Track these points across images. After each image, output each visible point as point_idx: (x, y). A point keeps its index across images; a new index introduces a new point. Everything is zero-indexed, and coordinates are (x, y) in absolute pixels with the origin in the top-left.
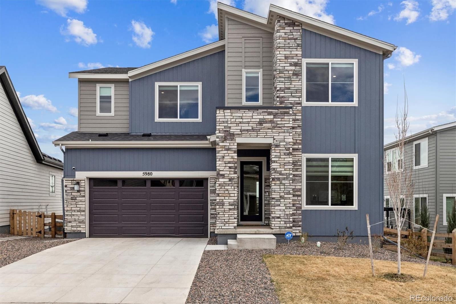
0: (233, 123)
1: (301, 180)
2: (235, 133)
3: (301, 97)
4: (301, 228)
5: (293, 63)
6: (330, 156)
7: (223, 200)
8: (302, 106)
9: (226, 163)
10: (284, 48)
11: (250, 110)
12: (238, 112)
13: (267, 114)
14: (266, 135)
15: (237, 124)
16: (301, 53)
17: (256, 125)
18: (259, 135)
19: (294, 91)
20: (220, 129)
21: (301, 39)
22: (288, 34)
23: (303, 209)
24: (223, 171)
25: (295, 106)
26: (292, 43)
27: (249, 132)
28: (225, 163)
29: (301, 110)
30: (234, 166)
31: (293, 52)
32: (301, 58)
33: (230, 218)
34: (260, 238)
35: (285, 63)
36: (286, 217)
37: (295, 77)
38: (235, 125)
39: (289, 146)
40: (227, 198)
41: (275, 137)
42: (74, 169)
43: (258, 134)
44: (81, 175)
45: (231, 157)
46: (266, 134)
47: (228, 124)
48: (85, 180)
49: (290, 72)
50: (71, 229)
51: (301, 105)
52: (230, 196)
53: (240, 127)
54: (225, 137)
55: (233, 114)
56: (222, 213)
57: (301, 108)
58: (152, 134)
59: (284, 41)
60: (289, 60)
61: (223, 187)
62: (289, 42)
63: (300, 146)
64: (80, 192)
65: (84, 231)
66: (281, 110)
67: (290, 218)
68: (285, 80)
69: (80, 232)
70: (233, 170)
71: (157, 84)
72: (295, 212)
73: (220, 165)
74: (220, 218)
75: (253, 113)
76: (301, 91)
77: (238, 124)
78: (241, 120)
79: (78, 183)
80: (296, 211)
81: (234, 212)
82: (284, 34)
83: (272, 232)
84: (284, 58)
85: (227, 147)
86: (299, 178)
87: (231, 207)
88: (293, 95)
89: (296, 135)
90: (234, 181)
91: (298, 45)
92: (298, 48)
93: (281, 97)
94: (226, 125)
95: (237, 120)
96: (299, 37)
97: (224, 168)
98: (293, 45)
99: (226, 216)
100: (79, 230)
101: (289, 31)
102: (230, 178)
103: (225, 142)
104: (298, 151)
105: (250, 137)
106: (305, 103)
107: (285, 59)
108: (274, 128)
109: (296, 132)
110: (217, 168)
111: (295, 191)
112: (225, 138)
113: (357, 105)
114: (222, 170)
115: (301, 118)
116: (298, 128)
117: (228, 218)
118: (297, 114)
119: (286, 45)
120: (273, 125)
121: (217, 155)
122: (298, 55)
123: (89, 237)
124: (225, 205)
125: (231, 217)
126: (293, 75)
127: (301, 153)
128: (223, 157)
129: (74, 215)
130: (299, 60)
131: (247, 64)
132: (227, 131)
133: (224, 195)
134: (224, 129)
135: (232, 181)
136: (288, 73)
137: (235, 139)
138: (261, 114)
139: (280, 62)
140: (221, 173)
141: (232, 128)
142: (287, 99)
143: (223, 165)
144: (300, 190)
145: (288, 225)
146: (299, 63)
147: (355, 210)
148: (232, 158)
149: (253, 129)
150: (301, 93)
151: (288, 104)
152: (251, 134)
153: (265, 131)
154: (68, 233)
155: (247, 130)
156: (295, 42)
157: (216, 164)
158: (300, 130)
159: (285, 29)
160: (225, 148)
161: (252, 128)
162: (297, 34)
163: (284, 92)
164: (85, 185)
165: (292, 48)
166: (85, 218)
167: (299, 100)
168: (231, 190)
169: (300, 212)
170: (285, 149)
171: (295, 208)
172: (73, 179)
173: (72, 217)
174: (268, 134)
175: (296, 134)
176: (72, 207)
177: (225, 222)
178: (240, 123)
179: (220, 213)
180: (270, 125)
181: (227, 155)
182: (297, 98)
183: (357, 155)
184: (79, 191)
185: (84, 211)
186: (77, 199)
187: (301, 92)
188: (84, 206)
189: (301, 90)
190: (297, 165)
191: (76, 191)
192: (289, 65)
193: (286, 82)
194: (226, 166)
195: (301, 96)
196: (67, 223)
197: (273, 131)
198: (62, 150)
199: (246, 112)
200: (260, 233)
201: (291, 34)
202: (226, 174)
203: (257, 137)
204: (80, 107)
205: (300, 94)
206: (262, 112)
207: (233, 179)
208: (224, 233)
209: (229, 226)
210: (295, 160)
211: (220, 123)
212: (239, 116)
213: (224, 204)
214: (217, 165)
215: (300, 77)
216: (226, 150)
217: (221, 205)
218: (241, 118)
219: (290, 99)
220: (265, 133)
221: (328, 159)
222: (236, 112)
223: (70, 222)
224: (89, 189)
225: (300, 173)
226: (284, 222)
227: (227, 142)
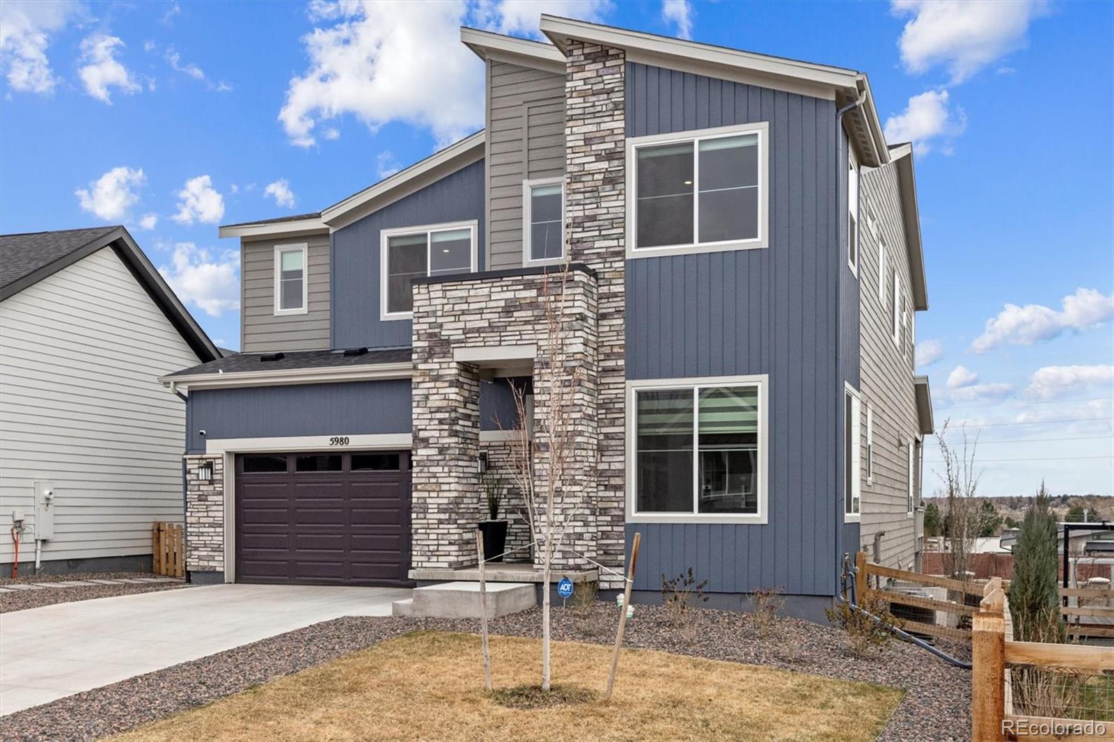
0: (448, 314)
1: (623, 448)
2: (452, 338)
3: (623, 236)
4: (623, 569)
5: (603, 154)
6: (696, 384)
7: (425, 498)
8: (627, 258)
9: (432, 410)
10: (582, 117)
11: (484, 281)
12: (459, 287)
13: (522, 287)
14: (521, 340)
15: (455, 316)
16: (622, 124)
17: (497, 315)
18: (504, 341)
19: (607, 222)
20: (420, 332)
21: (622, 88)
22: (592, 81)
23: (628, 521)
24: (425, 430)
25: (608, 260)
26: (602, 102)
27: (482, 335)
28: (431, 412)
29: (623, 269)
30: (450, 418)
31: (603, 126)
32: (622, 137)
33: (441, 542)
34: (461, 591)
35: (585, 156)
36: (566, 542)
37: (608, 187)
38: (452, 319)
39: (573, 364)
40: (434, 494)
41: (540, 343)
42: (202, 433)
43: (503, 339)
44: (216, 448)
45: (443, 396)
46: (519, 337)
47: (436, 317)
48: (222, 458)
49: (597, 177)
50: (197, 564)
51: (624, 256)
52: (440, 491)
53: (463, 323)
54: (431, 348)
55: (448, 292)
56: (423, 531)
57: (622, 264)
58: (369, 350)
59: (581, 100)
60: (594, 147)
61: (426, 469)
62: (594, 102)
63: (621, 362)
64: (213, 484)
65: (221, 569)
66: (554, 275)
67: (574, 545)
68: (585, 198)
69: (215, 572)
70: (446, 427)
71: (385, 235)
72: (609, 528)
73: (421, 417)
74: (419, 542)
75: (490, 288)
76: (623, 221)
77: (457, 317)
78: (465, 307)
79: (209, 466)
80: (612, 526)
81: (449, 529)
82: (582, 82)
83: (533, 578)
84: (582, 143)
85: (435, 373)
86: (618, 442)
87: (443, 516)
88: (603, 233)
89: (611, 334)
90: (450, 454)
91: (616, 106)
92: (616, 113)
93: (575, 241)
94: (433, 320)
95: (457, 308)
96: (617, 84)
97: (427, 422)
98: (604, 107)
99: (432, 537)
100: (212, 567)
101: (594, 74)
102: (441, 446)
103: (430, 361)
104: (615, 374)
105: (485, 346)
106: (634, 251)
107: (585, 145)
108: (537, 320)
109: (610, 326)
110: (415, 423)
111: (609, 477)
112: (429, 352)
113: (766, 245)
114: (424, 427)
115: (623, 290)
116: (616, 316)
117: (436, 542)
118: (614, 282)
119: (587, 111)
120: (535, 314)
121: (414, 392)
122: (616, 131)
123: (236, 583)
124: (430, 511)
125: (443, 540)
126: (603, 184)
127: (622, 379)
128: (427, 397)
129: (203, 533)
130: (619, 144)
131: (534, 167)
132: (435, 335)
133: (428, 487)
134: (428, 331)
135: (445, 454)
136: (593, 180)
137: (453, 354)
138: (510, 288)
139: (573, 153)
140: (422, 434)
141: (445, 326)
142: (590, 244)
143: (425, 416)
144: (621, 473)
145: (571, 562)
146: (619, 150)
147: (762, 525)
148: (445, 399)
149: (492, 327)
150: (624, 227)
151: (592, 257)
152: (486, 340)
153: (517, 328)
154: (194, 572)
155: (479, 330)
156: (608, 99)
157: (411, 414)
158: (621, 321)
159: (584, 71)
160: (429, 375)
161: (489, 323)
162: (612, 79)
163: (583, 227)
164: (222, 469)
165: (601, 114)
166: (223, 541)
167: (619, 246)
168: (443, 475)
169: (622, 529)
170: (564, 371)
171: (609, 518)
172: (199, 456)
173: (201, 538)
174: (524, 337)
175: (610, 331)
176: (199, 517)
177: (429, 551)
178: (463, 314)
179: (419, 531)
180: (530, 313)
181: (435, 391)
182: (613, 239)
183: (765, 377)
184: (212, 482)
185: (221, 526)
186: (210, 498)
187: (623, 225)
188: (221, 514)
189: (624, 218)
190: (615, 411)
191: (207, 482)
192: (593, 159)
193: (587, 201)
194: (431, 419)
195: (624, 233)
196: (191, 551)
197: (537, 327)
198: (179, 394)
199: (475, 286)
200: (506, 580)
201: (600, 79)
202: (432, 437)
203: (500, 345)
204: (244, 299)
205: (621, 230)
206: (510, 283)
207: (448, 448)
208: (427, 578)
209: (438, 561)
210: (609, 396)
211: (419, 317)
212: (461, 298)
213: (428, 508)
214: (414, 416)
215: (620, 186)
216: (433, 381)
217: (422, 510)
218: (464, 301)
219: (597, 244)
220: (518, 333)
221: (692, 391)
222: (455, 288)
223: (196, 549)
224: (236, 476)
225: (622, 429)
226: (561, 553)
227: (435, 360)
